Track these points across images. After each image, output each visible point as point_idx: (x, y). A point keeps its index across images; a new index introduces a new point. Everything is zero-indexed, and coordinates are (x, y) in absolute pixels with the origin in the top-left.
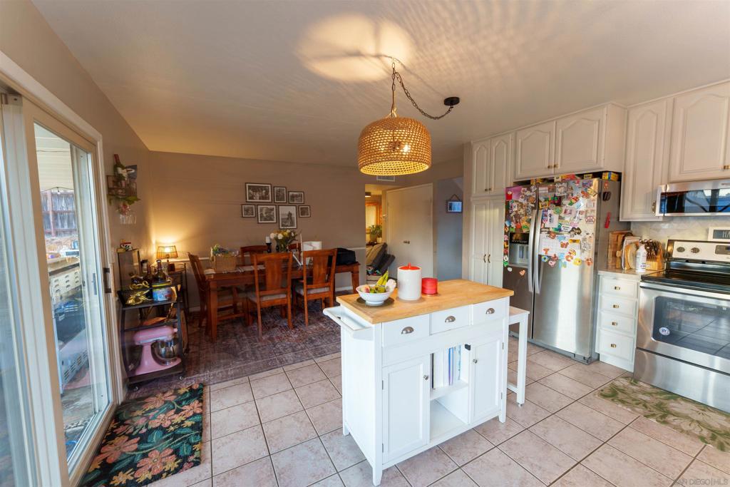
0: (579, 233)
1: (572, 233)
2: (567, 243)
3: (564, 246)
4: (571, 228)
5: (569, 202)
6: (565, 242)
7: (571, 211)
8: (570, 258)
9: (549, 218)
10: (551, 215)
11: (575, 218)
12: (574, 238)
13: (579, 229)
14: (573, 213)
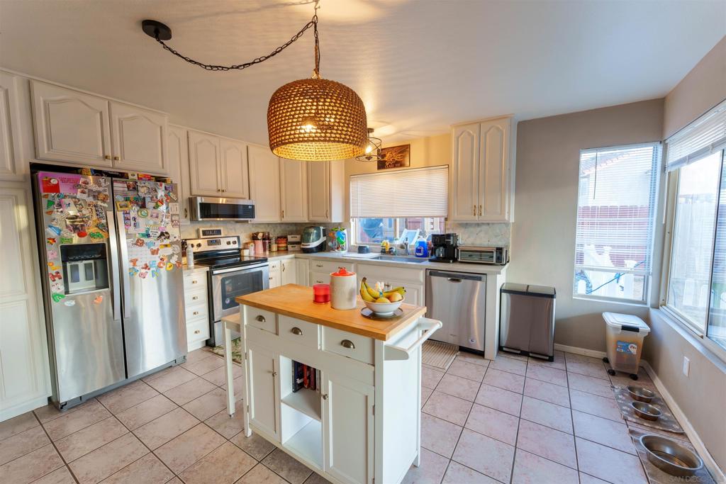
0: (169, 237)
1: (163, 237)
2: (158, 249)
3: (154, 252)
4: (159, 233)
5: (154, 204)
6: (155, 248)
7: (158, 214)
8: (162, 265)
9: (132, 222)
10: (135, 219)
11: (162, 222)
12: (163, 243)
13: (167, 233)
14: (160, 216)
